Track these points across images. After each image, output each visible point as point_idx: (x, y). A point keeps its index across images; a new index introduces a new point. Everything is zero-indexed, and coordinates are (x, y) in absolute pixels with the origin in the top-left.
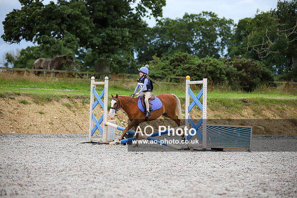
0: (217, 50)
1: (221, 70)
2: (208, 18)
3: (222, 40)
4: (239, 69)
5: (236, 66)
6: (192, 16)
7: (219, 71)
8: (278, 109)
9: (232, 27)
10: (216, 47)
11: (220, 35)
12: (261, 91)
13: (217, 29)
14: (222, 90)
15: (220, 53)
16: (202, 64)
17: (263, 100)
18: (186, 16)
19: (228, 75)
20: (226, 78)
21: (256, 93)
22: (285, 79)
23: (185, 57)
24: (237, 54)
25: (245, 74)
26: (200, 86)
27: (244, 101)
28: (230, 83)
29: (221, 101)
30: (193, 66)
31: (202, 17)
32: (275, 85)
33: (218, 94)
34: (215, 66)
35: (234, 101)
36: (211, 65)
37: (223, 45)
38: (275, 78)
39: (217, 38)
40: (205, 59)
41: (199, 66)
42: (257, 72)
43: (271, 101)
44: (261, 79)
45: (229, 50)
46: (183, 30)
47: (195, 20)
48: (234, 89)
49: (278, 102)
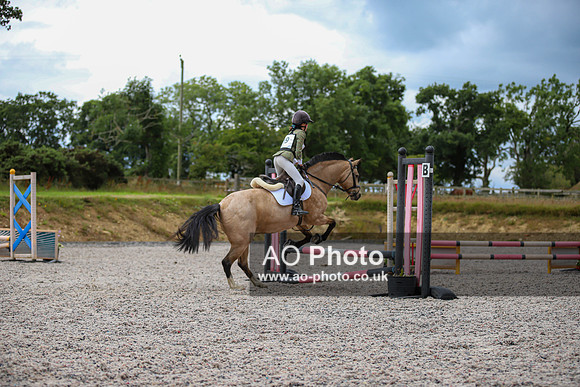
0: (58, 139)
1: (60, 162)
2: (46, 100)
3: (64, 126)
4: (82, 161)
5: (78, 157)
6: (27, 97)
7: (57, 164)
8: (127, 210)
9: (75, 111)
10: (56, 135)
11: (62, 119)
12: (109, 189)
13: (57, 112)
14: (61, 188)
15: (60, 142)
16: (37, 155)
17: (108, 199)
18: (20, 97)
19: (68, 168)
20: (66, 173)
21: (103, 191)
22: (138, 174)
23: (16, 146)
24: (82, 143)
25: (88, 168)
27: (86, 201)
28: (71, 179)
29: (57, 201)
30: (25, 158)
31: (38, 98)
32: (126, 182)
33: (54, 193)
34: (52, 158)
35: (74, 200)
36: (48, 156)
37: (64, 132)
38: (126, 173)
39: (57, 123)
40: (40, 149)
41: (33, 157)
42: (104, 165)
43: (119, 200)
44: (109, 174)
45: (72, 139)
46: (16, 114)
47: (30, 102)
48: (76, 186)
49: (127, 201)
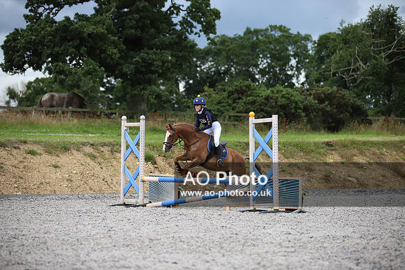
0: (291, 77)
1: (296, 103)
2: (278, 34)
3: (298, 63)
4: (321, 101)
5: (317, 97)
6: (257, 32)
7: (294, 104)
8: (374, 154)
9: (310, 45)
10: (289, 73)
11: (294, 56)
12: (352, 131)
13: (290, 48)
14: (299, 131)
15: (294, 81)
16: (271, 95)
17: (353, 142)
18: (248, 32)
19: (306, 109)
20: (303, 114)
21: (345, 133)
22: (383, 114)
23: (248, 87)
24: (318, 81)
25: (328, 109)
26: (269, 126)
27: (328, 144)
28: (310, 121)
29: (297, 145)
30: (259, 99)
31: (269, 32)
32: (370, 123)
33: (293, 136)
34: (289, 99)
35: (316, 144)
36: (283, 96)
37: (298, 69)
38: (370, 113)
39: (291, 60)
40: (275, 89)
41: (267, 98)
42: (346, 105)
43: (364, 143)
44: (351, 114)
45: (307, 77)
46: (245, 51)
47: (260, 37)
48: (315, 129)
49: (374, 144)
